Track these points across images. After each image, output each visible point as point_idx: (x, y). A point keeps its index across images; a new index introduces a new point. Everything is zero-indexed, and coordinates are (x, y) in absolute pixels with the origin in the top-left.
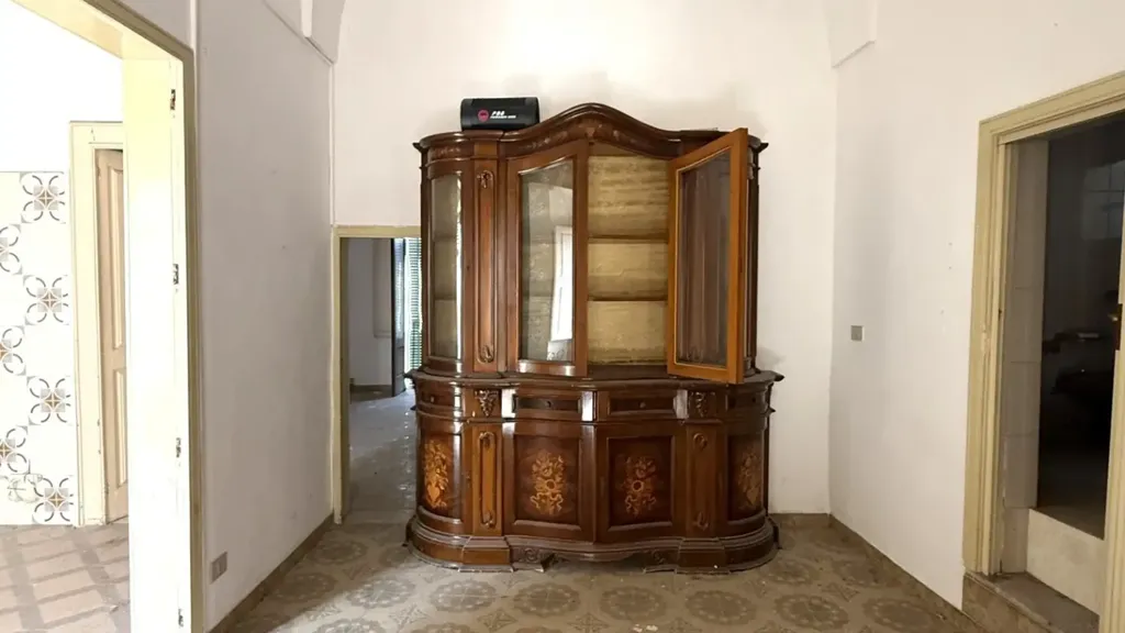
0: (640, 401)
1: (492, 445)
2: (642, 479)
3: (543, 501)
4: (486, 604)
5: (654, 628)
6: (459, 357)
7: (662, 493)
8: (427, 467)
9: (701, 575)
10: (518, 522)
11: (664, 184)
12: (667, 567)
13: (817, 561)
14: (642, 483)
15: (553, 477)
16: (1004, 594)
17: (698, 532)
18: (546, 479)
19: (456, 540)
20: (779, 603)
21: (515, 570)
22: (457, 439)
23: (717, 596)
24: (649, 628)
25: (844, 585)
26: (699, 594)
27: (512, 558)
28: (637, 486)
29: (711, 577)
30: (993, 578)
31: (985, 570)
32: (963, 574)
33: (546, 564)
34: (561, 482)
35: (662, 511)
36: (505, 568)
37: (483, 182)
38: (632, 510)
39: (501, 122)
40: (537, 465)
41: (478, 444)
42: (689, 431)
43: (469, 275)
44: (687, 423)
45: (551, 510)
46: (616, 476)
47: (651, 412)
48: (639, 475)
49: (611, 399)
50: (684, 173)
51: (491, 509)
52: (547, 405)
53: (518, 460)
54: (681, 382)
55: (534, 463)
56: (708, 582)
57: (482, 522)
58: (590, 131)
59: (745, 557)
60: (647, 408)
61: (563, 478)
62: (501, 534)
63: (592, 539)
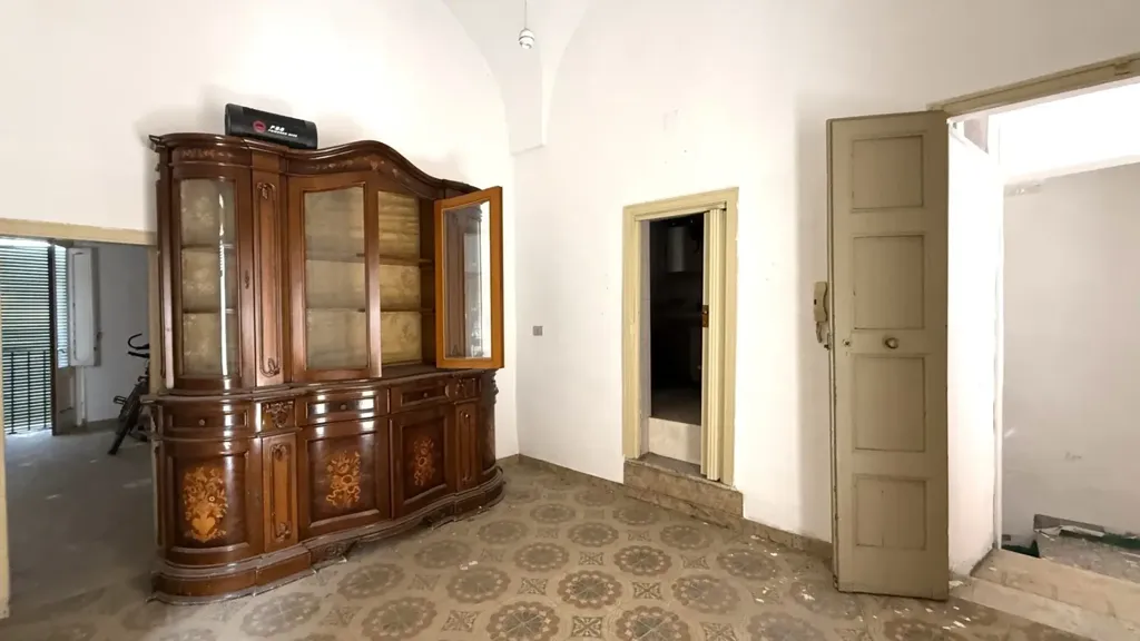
0: (423, 393)
1: (285, 457)
2: (426, 456)
3: (340, 497)
4: (316, 609)
5: (475, 563)
6: (225, 372)
7: (438, 463)
8: (192, 499)
9: (473, 517)
10: (313, 525)
11: (413, 219)
12: (449, 519)
13: (531, 484)
14: (425, 459)
15: (350, 472)
16: (649, 466)
17: (465, 486)
18: (341, 475)
19: (232, 567)
20: (533, 515)
21: (318, 570)
22: (229, 460)
23: (493, 526)
24: (470, 564)
25: (555, 492)
26: (483, 528)
27: (314, 560)
28: (422, 461)
29: (481, 515)
30: (642, 458)
31: (637, 457)
32: (623, 462)
33: (347, 553)
34: (358, 475)
35: (441, 477)
36: (306, 572)
37: (264, 194)
38: (419, 482)
39: (282, 138)
40: (333, 465)
41: (269, 457)
42: (458, 410)
43: (247, 286)
44: (458, 404)
45: (348, 503)
46: (407, 457)
47: (431, 399)
48: (423, 453)
49: (404, 395)
50: (447, 213)
51: (285, 521)
52: (343, 407)
53: (312, 464)
54: (454, 373)
55: (330, 463)
56: (481, 520)
57: (277, 536)
58: (375, 165)
59: (494, 495)
60: (430, 396)
61: (361, 470)
62: (299, 541)
63: (390, 516)
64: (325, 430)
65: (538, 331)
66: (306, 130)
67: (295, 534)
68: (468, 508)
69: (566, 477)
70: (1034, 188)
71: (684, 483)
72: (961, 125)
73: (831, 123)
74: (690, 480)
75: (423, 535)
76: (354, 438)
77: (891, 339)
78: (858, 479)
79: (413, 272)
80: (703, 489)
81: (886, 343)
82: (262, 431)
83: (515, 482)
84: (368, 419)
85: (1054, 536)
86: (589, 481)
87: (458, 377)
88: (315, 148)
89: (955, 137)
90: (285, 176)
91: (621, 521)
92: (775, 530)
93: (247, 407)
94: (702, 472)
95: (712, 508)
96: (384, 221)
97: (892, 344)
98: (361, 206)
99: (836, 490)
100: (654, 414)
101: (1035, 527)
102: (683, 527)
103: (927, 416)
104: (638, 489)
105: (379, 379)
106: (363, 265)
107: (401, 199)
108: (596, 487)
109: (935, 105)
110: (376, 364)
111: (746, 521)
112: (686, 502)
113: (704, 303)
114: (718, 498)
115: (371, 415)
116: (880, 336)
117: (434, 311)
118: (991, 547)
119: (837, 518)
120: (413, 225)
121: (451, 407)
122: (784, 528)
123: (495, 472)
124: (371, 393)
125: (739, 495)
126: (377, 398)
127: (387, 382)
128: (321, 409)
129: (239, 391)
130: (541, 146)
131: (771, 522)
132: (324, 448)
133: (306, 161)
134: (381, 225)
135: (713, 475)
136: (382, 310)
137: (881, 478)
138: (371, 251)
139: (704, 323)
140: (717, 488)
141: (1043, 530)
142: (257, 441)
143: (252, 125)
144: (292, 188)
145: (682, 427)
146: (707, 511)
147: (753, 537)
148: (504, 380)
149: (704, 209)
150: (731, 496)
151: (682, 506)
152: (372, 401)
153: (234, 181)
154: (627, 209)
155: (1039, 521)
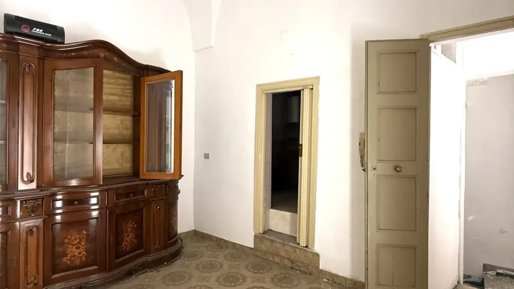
0: (129, 194)
1: (35, 234)
2: (131, 232)
3: (73, 258)
7: (139, 236)
9: (160, 269)
10: (53, 277)
11: (129, 87)
12: (144, 271)
13: (199, 248)
14: (130, 234)
15: (79, 243)
16: (269, 237)
17: (158, 250)
18: (73, 245)
20: (197, 268)
23: (172, 275)
25: (213, 253)
26: (165, 276)
28: (128, 236)
29: (165, 268)
30: (264, 233)
31: (261, 232)
32: (253, 235)
34: (85, 244)
35: (140, 246)
37: (27, 70)
38: (126, 248)
39: (39, 36)
40: (68, 239)
41: (24, 235)
42: (152, 205)
43: (14, 127)
44: (152, 201)
45: (78, 262)
46: (118, 233)
47: (135, 198)
48: (129, 230)
49: (116, 194)
50: (149, 85)
51: (35, 274)
52: (76, 203)
53: (54, 239)
54: (150, 182)
55: (66, 238)
56: (164, 271)
57: (28, 284)
58: (102, 55)
59: (176, 255)
60: (133, 196)
61: (87, 241)
62: (44, 287)
63: (106, 270)
64: (61, 217)
65: (207, 156)
66: (58, 32)
67: (41, 283)
68: (157, 264)
69: (221, 244)
70: (483, 82)
71: (287, 248)
72: (439, 48)
73: (367, 42)
74: (291, 246)
75: (127, 281)
76: (84, 222)
77: (397, 167)
78: (379, 247)
79: (128, 120)
80: (298, 251)
81: (395, 169)
82: (21, 218)
83: (189, 247)
84: (95, 210)
85: (492, 276)
86: (234, 246)
87: (153, 184)
88: (63, 43)
89: (435, 53)
90: (41, 59)
91: (249, 271)
92: (337, 276)
93: (10, 203)
94: (298, 242)
95: (302, 263)
96: (106, 88)
97: (398, 169)
98: (92, 79)
99: (367, 253)
100: (272, 207)
101: (484, 271)
102: (285, 274)
103: (417, 210)
104: (261, 251)
105: (101, 185)
106: (92, 114)
107: (121, 75)
108: (237, 250)
109: (423, 36)
110: (99, 176)
111: (322, 270)
112: (288, 259)
113: (300, 143)
114: (305, 256)
115: (97, 207)
116: (392, 165)
117: (139, 144)
118: (456, 284)
119: (367, 269)
120: (129, 91)
121: (147, 202)
122: (341, 274)
123: (176, 241)
124: (97, 194)
125: (317, 255)
126: (99, 197)
127: (106, 187)
128: (59, 204)
129: (8, 192)
130: (212, 47)
131: (334, 271)
132: (62, 229)
133: (56, 51)
134: (104, 90)
135: (303, 243)
136: (103, 143)
137: (392, 246)
138: (98, 106)
139: (300, 154)
140: (305, 250)
141: (487, 272)
142: (18, 224)
143: (20, 27)
144: (47, 67)
145: (288, 214)
146: (300, 265)
147: (325, 280)
148: (184, 185)
149: (301, 88)
150: (313, 256)
151: (286, 261)
152: (96, 199)
153: (7, 61)
154: (258, 86)
155: (486, 268)
